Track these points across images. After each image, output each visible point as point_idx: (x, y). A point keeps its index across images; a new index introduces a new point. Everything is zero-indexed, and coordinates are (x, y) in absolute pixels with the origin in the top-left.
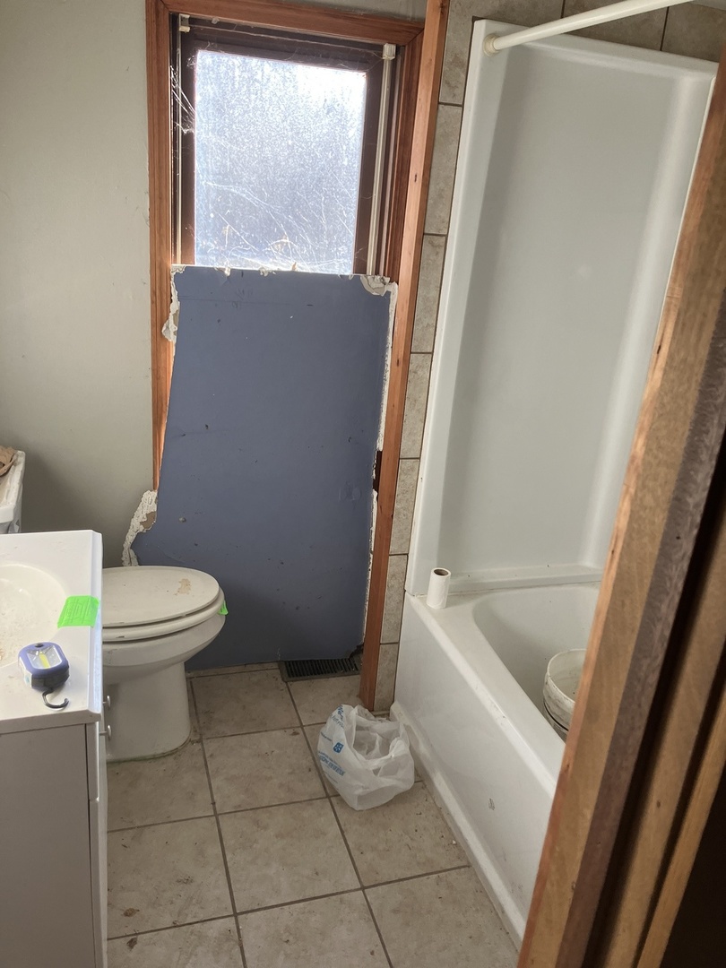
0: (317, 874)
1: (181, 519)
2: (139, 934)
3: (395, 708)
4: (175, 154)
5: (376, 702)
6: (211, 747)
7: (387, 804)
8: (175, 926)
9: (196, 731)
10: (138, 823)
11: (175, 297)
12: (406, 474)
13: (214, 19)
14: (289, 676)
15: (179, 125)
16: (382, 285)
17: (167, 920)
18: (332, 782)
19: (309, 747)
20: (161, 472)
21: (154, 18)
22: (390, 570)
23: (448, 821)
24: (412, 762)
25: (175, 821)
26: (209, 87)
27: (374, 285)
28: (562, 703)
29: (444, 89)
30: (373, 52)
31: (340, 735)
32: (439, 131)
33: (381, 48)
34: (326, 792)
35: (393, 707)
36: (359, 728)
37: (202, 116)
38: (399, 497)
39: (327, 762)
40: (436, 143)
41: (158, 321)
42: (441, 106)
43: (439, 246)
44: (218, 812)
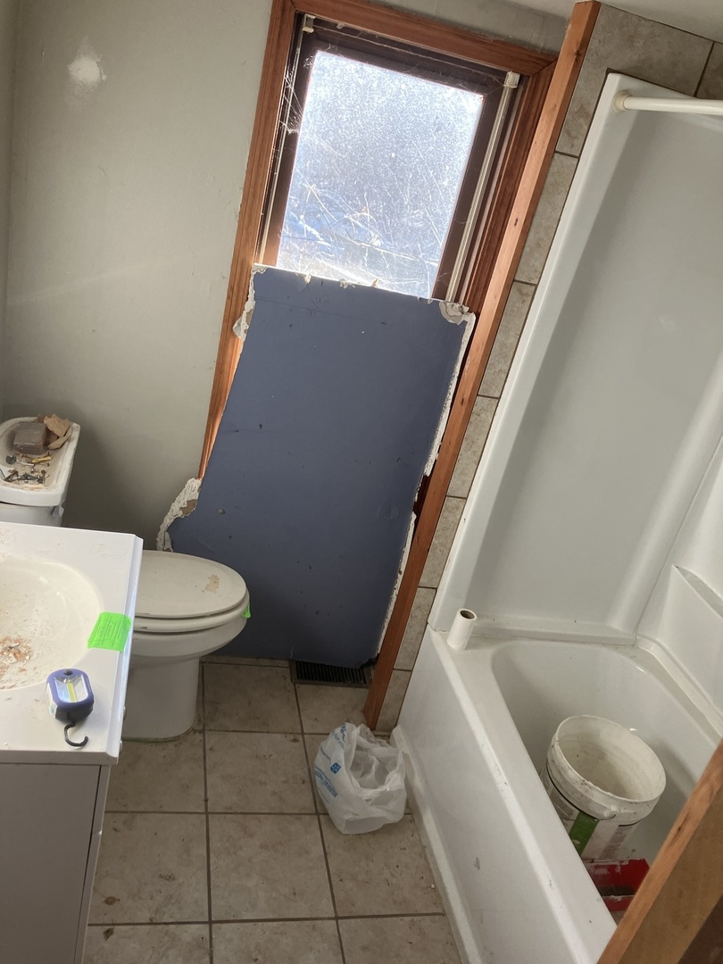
0: (294, 894)
1: (220, 511)
2: (118, 924)
3: (397, 732)
4: (276, 154)
5: (379, 723)
6: (212, 739)
7: (374, 833)
8: (151, 923)
9: (200, 720)
10: (131, 808)
11: (251, 296)
12: (449, 512)
13: (340, 24)
14: (298, 678)
15: (285, 125)
16: (460, 314)
17: (145, 916)
18: (324, 801)
19: (307, 757)
20: (209, 462)
21: (279, 14)
22: (417, 601)
23: (430, 862)
24: (405, 795)
25: (167, 813)
26: (321, 89)
27: (451, 313)
28: (565, 772)
29: (563, 139)
30: (495, 78)
31: (339, 756)
32: (549, 179)
33: (504, 75)
34: (316, 809)
35: (394, 731)
36: (359, 748)
37: (309, 117)
38: (439, 533)
39: (322, 778)
40: (544, 192)
41: (231, 317)
42: (556, 155)
43: (527, 295)
44: (209, 811)
